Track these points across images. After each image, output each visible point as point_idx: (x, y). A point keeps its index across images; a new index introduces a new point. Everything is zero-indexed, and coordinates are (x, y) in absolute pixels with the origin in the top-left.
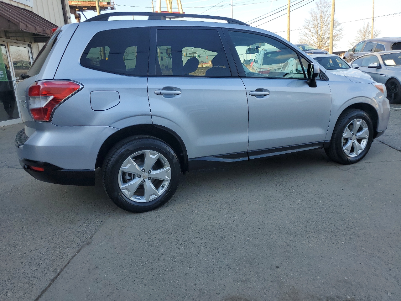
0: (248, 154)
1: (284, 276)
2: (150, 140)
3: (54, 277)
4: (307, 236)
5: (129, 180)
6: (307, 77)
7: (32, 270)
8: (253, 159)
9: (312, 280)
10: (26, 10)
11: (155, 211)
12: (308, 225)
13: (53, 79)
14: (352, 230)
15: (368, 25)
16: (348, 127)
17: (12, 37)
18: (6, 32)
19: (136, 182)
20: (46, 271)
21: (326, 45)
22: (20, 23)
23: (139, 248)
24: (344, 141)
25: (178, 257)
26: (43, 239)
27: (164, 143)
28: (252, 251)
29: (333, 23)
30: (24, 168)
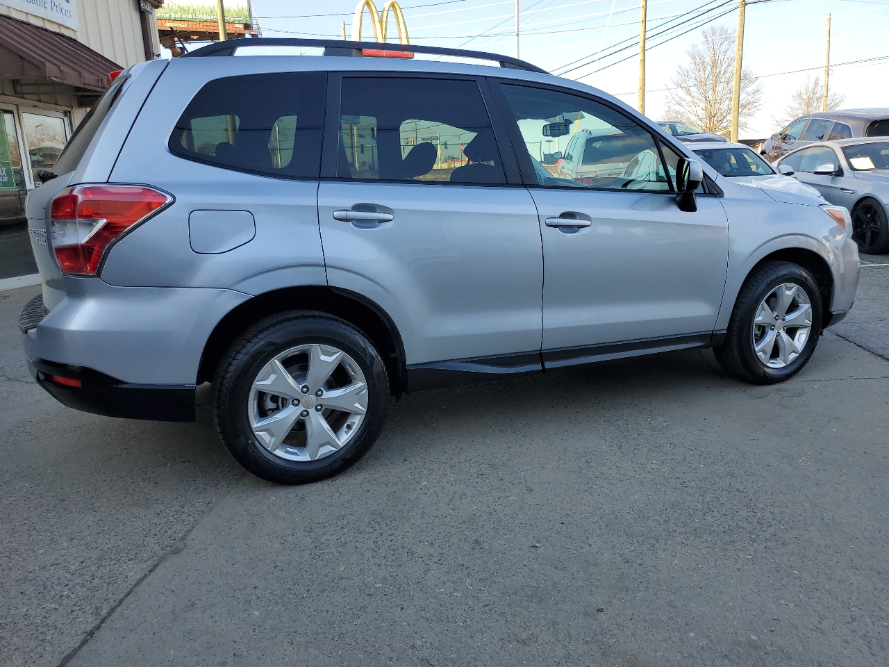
0: (541, 356)
1: (615, 632)
2: (320, 320)
3: (93, 626)
4: (669, 542)
5: (273, 410)
6: (676, 190)
7: (44, 608)
8: (553, 369)
9: (676, 640)
10: (62, 36)
11: (329, 481)
12: (672, 517)
13: (107, 182)
14: (772, 530)
15: (816, 84)
16: (767, 301)
17: (27, 94)
18: (15, 83)
19: (288, 415)
20: (75, 613)
21: (724, 125)
22: (48, 64)
23: (289, 564)
24: (758, 332)
25: (377, 586)
26: (74, 541)
27: (354, 328)
28: (544, 575)
29: (738, 76)
30: (38, 379)
